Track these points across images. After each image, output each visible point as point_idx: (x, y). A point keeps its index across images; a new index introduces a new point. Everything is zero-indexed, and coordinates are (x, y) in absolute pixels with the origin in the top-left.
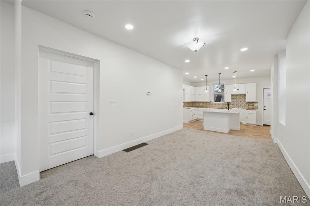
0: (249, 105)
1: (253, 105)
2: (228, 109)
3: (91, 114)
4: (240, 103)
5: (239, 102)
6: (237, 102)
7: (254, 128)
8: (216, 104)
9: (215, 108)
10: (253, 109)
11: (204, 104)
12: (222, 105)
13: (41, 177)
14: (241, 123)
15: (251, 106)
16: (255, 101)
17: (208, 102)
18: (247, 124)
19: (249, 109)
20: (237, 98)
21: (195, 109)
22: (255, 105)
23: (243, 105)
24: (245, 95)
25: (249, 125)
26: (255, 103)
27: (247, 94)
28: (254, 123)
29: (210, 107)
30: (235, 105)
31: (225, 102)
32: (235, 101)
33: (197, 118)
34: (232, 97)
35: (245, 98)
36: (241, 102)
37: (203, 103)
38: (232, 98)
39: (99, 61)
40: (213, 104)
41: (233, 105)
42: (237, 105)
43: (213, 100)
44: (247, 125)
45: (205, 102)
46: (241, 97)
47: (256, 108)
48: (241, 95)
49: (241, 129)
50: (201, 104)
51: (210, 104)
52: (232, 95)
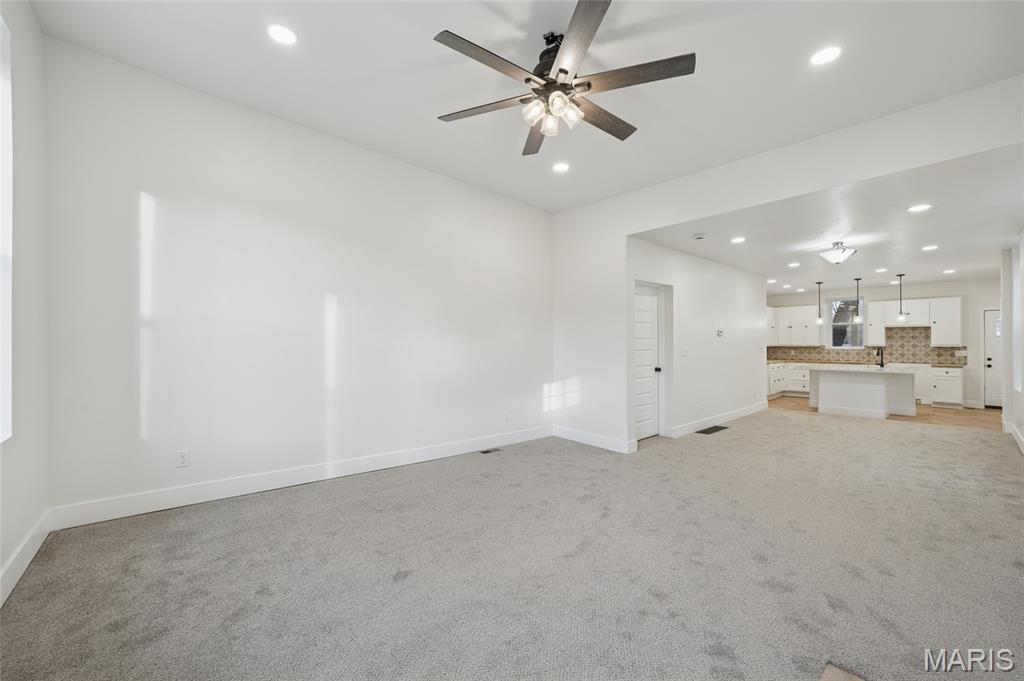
0: (939, 355)
1: (953, 355)
2: (882, 365)
3: (658, 370)
4: (912, 350)
5: (909, 346)
6: (902, 346)
7: (957, 412)
8: (838, 353)
9: (838, 362)
10: (953, 365)
11: (801, 353)
12: (858, 354)
13: (639, 448)
14: (918, 403)
15: (948, 356)
16: (957, 343)
17: (814, 348)
18: (935, 403)
19: (940, 365)
20: (902, 337)
21: (780, 365)
22: (958, 353)
23: (921, 355)
24: (927, 329)
25: (941, 407)
26: (959, 349)
27: (933, 326)
28: (959, 400)
29: (819, 361)
30: (896, 354)
31: (866, 346)
32: (897, 344)
33: (783, 390)
34: (886, 333)
35: (928, 337)
36: (915, 346)
37: (798, 351)
38: (888, 337)
39: (671, 287)
40: (829, 353)
41: (891, 354)
42: (902, 355)
43: (828, 342)
44: (934, 406)
45: (806, 348)
46: (916, 333)
47: (962, 363)
48: (914, 329)
49: (917, 415)
50: (793, 352)
51: (819, 353)
52: (888, 329)
